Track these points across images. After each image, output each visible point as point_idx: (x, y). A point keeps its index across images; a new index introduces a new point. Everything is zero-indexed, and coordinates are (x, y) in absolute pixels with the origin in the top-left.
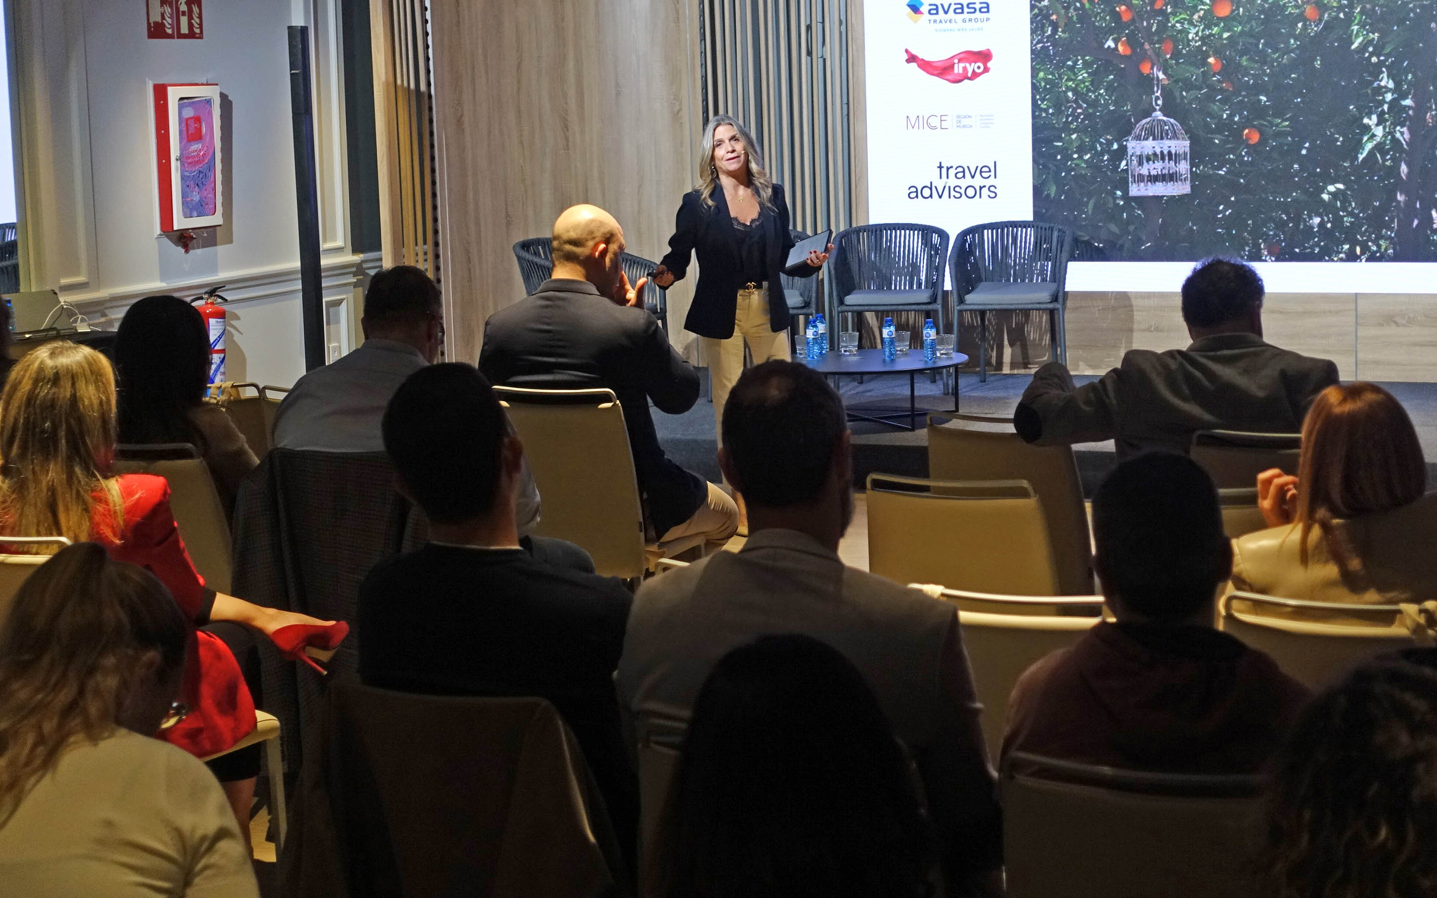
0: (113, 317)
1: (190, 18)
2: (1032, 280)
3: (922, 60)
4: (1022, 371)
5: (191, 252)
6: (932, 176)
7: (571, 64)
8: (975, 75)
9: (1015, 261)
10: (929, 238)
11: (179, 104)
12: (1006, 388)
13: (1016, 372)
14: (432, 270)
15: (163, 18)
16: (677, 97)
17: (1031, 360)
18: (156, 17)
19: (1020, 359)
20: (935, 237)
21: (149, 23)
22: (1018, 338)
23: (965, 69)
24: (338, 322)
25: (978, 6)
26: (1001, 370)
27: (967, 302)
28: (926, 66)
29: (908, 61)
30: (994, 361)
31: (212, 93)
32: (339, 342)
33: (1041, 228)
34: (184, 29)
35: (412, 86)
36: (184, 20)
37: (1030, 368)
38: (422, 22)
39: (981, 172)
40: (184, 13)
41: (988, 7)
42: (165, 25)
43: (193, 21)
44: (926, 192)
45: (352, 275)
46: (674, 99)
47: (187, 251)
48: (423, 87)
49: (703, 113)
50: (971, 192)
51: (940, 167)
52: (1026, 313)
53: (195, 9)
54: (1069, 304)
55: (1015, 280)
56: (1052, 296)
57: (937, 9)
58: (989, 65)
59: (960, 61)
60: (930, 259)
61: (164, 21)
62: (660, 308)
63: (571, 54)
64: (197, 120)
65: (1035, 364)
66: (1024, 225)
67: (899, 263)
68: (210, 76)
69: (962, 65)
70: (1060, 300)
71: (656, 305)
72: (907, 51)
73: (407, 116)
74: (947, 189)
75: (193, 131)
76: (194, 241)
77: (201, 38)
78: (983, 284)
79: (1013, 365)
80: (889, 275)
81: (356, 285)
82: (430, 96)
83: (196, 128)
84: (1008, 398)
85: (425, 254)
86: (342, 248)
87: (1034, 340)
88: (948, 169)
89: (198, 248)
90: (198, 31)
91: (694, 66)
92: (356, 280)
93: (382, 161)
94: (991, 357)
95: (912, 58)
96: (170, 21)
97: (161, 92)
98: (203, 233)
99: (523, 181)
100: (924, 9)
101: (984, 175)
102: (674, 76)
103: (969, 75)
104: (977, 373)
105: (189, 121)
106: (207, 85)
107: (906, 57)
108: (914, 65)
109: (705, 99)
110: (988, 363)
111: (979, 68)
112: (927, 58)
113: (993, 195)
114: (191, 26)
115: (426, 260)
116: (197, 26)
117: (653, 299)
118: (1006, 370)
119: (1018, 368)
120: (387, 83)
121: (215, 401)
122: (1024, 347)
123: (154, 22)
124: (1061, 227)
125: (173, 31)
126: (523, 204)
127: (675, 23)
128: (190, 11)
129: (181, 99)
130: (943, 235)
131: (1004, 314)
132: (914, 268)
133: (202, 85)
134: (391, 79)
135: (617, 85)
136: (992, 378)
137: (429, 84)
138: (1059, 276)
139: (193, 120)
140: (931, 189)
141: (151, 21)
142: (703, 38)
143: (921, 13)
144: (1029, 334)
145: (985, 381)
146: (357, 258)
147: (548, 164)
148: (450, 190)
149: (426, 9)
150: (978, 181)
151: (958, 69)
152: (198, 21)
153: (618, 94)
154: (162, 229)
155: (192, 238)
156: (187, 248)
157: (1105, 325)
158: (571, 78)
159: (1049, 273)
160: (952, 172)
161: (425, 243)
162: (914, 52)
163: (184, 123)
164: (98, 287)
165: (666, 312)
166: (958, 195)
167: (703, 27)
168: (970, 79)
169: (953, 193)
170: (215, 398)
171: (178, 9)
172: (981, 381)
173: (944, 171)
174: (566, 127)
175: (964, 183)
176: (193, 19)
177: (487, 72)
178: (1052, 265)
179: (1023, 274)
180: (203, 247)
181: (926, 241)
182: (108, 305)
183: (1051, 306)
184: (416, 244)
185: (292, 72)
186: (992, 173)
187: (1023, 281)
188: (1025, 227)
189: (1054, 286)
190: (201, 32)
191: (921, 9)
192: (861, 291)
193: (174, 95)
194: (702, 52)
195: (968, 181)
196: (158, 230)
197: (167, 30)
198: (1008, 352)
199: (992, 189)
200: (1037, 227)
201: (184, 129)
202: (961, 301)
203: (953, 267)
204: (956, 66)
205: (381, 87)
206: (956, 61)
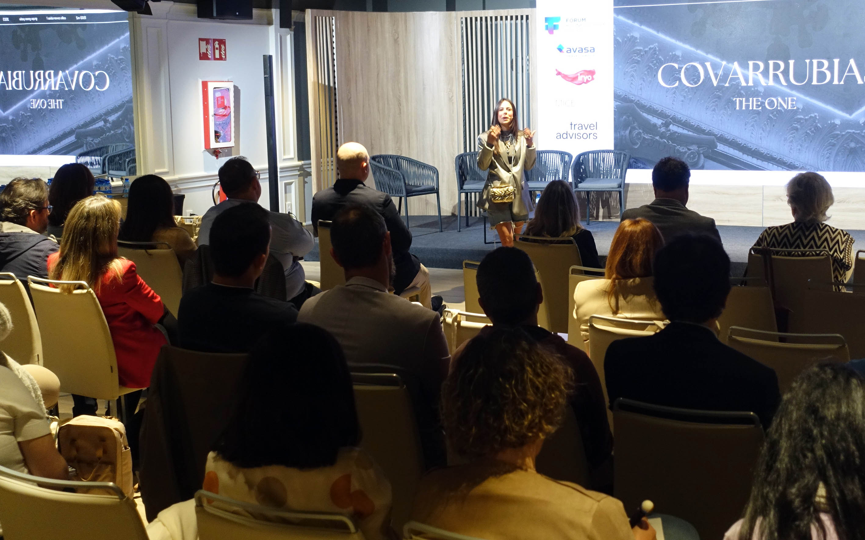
0: (181, 188)
1: (220, 51)
2: (611, 177)
3: (564, 74)
4: (608, 220)
5: (220, 159)
6: (567, 128)
7: (402, 74)
8: (588, 81)
9: (604, 169)
10: (564, 157)
11: (214, 90)
12: (598, 227)
13: (605, 220)
14: (335, 170)
15: (207, 50)
16: (451, 90)
17: (612, 215)
18: (203, 50)
19: (607, 215)
20: (567, 156)
21: (200, 54)
22: (606, 204)
23: (583, 78)
24: (290, 192)
25: (589, 49)
26: (598, 219)
27: (579, 187)
28: (565, 77)
29: (557, 74)
30: (595, 215)
31: (231, 86)
32: (291, 202)
33: (616, 153)
34: (217, 56)
35: (327, 84)
36: (217, 52)
37: (611, 219)
38: (332, 54)
39: (590, 127)
40: (217, 49)
41: (594, 50)
42: (208, 54)
43: (221, 52)
44: (565, 136)
45: (297, 171)
46: (450, 91)
47: (217, 158)
48: (332, 84)
49: (463, 98)
50: (585, 136)
51: (571, 124)
52: (610, 192)
53: (223, 47)
54: (630, 189)
55: (604, 177)
56: (619, 185)
57: (570, 50)
58: (594, 76)
59: (581, 74)
60: (564, 167)
61: (208, 52)
62: (436, 188)
63: (402, 70)
64: (222, 98)
65: (614, 217)
66: (609, 152)
67: (550, 168)
68: (229, 78)
69: (582, 76)
70: (622, 186)
71: (434, 186)
72: (556, 70)
73: (324, 97)
74: (574, 135)
75: (220, 103)
76: (221, 154)
77: (225, 60)
78: (588, 179)
79: (604, 217)
80: (545, 174)
81: (299, 175)
82: (335, 89)
83: (222, 101)
84: (597, 232)
85: (332, 162)
86: (293, 158)
87: (614, 205)
88: (575, 125)
89: (223, 157)
90: (224, 57)
91: (459, 76)
92: (299, 173)
93: (311, 119)
94: (594, 213)
95: (559, 73)
96: (210, 52)
97: (205, 85)
98: (225, 150)
99: (379, 128)
100: (565, 50)
101: (591, 128)
102: (450, 81)
103: (585, 81)
104: (586, 221)
105: (218, 99)
106: (228, 81)
107: (556, 73)
108: (560, 76)
109: (464, 92)
110: (592, 216)
111: (589, 78)
112: (566, 74)
113: (595, 137)
114: (220, 54)
115: (332, 165)
116: (224, 55)
117: (433, 183)
118: (600, 219)
119: (606, 218)
120: (314, 82)
121: (195, 224)
122: (609, 209)
123: (203, 53)
124: (625, 153)
125: (212, 57)
126: (379, 139)
127: (450, 55)
128: (220, 47)
129: (215, 88)
130: (570, 156)
131: (600, 193)
132: (557, 171)
133: (226, 81)
134: (316, 80)
135: (424, 85)
136: (593, 223)
137: (335, 83)
138: (623, 176)
139: (220, 98)
140: (567, 134)
141: (201, 52)
142: (463, 63)
143: (563, 52)
144: (611, 202)
145: (589, 224)
146: (300, 163)
147: (391, 121)
148: (344, 132)
149: (334, 48)
150: (588, 131)
151: (580, 79)
152: (224, 52)
153: (424, 89)
154: (205, 148)
155: (220, 152)
156: (217, 156)
157: (646, 199)
158: (402, 80)
159: (619, 175)
160: (577, 127)
161: (332, 157)
162: (560, 71)
163: (216, 99)
164: (174, 174)
165: (439, 190)
166: (579, 137)
167: (463, 58)
168: (585, 83)
169: (577, 136)
170: (195, 223)
171: (214, 47)
172: (587, 224)
173: (573, 126)
174: (400, 104)
175: (582, 132)
176: (222, 51)
177: (363, 78)
178: (621, 170)
179: (607, 174)
180: (225, 156)
181: (562, 159)
182: (178, 182)
183: (618, 189)
184: (328, 158)
185: (265, 76)
186: (595, 127)
187: (607, 177)
188: (608, 152)
189: (619, 181)
190: (226, 57)
191: (563, 50)
192: (532, 181)
193: (211, 86)
194: (463, 70)
195: (584, 131)
196: (203, 148)
197: (209, 56)
198: (601, 211)
199: (595, 135)
200: (614, 153)
201: (216, 102)
202: (576, 187)
203: (573, 171)
204: (579, 77)
205: (311, 84)
206: (579, 75)
